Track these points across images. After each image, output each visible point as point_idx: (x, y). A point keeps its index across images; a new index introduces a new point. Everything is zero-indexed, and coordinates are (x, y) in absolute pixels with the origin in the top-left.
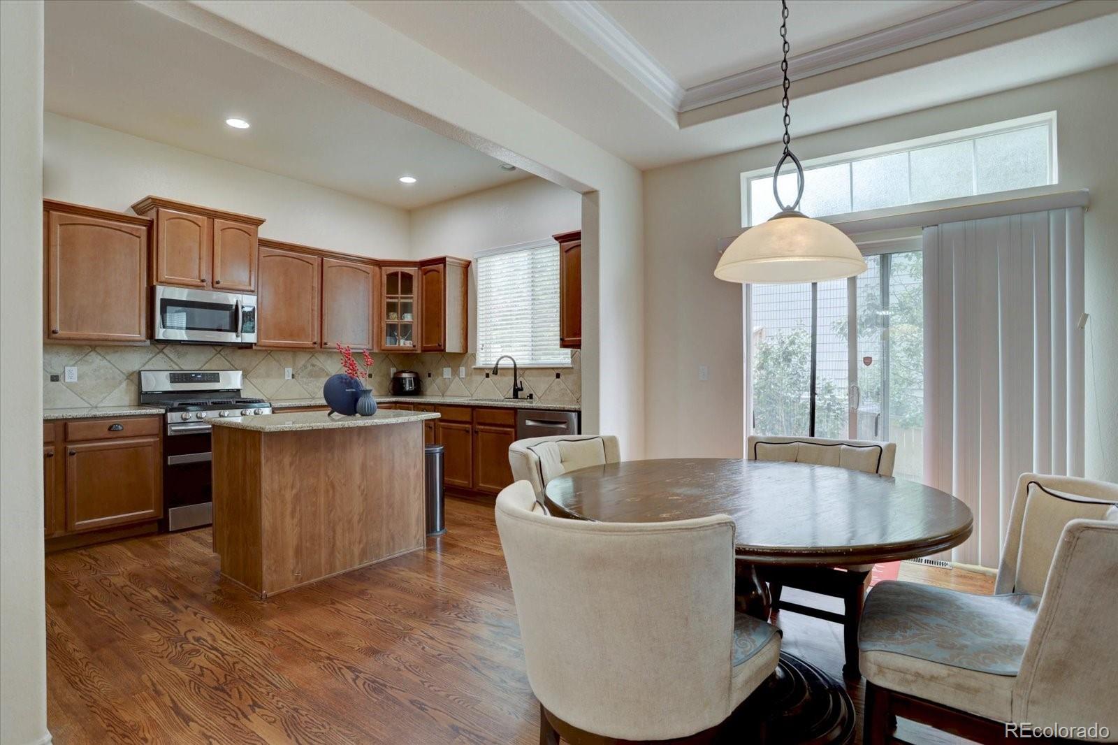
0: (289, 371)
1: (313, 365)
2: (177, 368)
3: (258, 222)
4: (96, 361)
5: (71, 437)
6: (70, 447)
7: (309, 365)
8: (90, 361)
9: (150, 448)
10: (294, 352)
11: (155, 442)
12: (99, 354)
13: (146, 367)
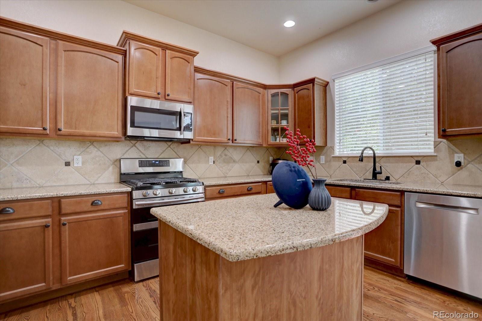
0: (211, 159)
1: (226, 155)
2: (144, 157)
3: (194, 54)
4: (94, 152)
5: (63, 211)
6: (63, 218)
7: (223, 155)
8: (90, 152)
9: (122, 217)
10: (215, 146)
11: (124, 213)
12: (95, 147)
13: (125, 156)
